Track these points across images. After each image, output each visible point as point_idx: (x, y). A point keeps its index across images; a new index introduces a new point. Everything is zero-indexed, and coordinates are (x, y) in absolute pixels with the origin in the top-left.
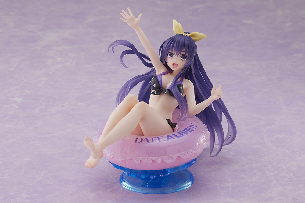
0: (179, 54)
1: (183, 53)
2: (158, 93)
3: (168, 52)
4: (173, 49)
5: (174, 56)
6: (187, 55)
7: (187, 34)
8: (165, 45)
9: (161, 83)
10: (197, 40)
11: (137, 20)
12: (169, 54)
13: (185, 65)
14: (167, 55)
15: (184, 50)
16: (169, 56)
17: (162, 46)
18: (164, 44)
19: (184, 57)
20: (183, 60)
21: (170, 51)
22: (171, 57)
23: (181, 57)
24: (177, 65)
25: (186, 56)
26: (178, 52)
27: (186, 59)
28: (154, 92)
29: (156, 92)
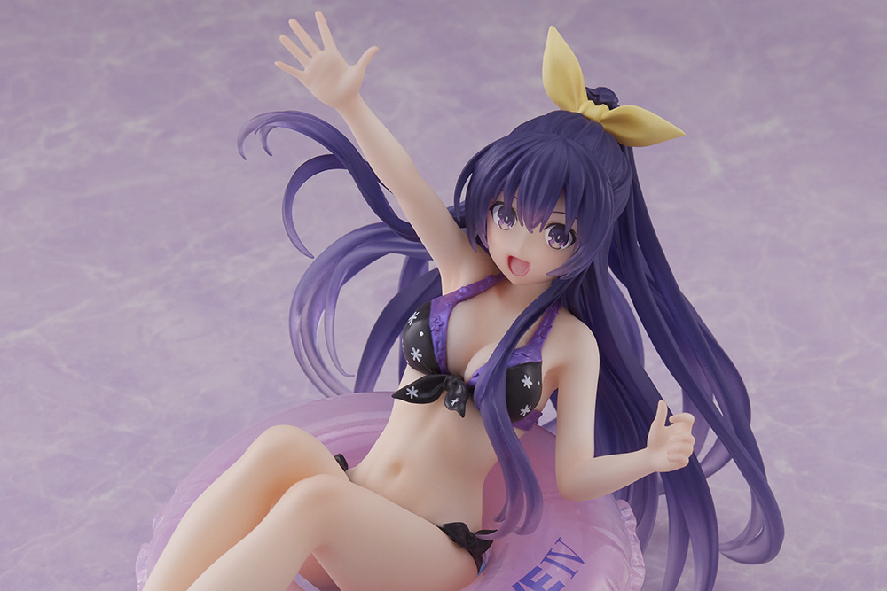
0: (536, 225)
1: (558, 217)
3: (493, 200)
4: (516, 196)
5: (517, 222)
6: (575, 227)
8: (486, 166)
11: (352, 73)
12: (498, 207)
14: (491, 209)
15: (560, 206)
16: (496, 218)
17: (471, 168)
18: (481, 162)
19: (560, 233)
20: (556, 245)
21: (501, 198)
22: (505, 226)
23: (548, 230)
24: (526, 264)
25: (572, 231)
26: (533, 215)
27: (568, 244)
28: (408, 389)
29: (416, 391)
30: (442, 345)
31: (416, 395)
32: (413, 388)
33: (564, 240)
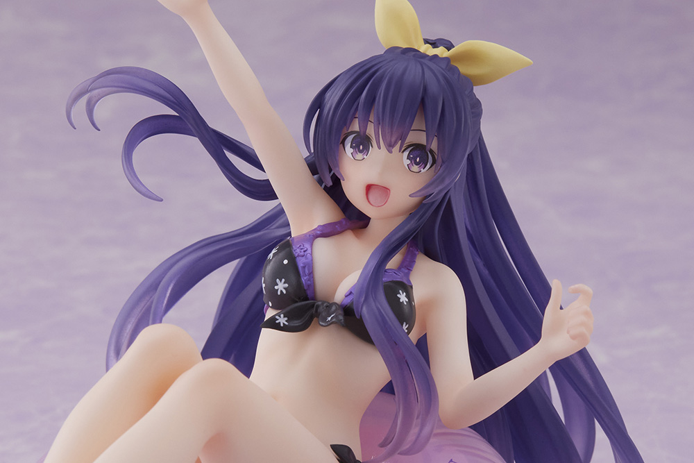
0: (396, 143)
1: (417, 136)
2: (296, 323)
3: (345, 131)
4: (371, 119)
5: (373, 150)
6: (434, 146)
7: (441, 52)
8: (332, 99)
9: (311, 274)
10: (482, 80)
12: (350, 138)
13: (425, 193)
14: (343, 143)
15: (418, 123)
16: (349, 150)
17: (318, 103)
18: (328, 95)
19: (419, 154)
20: (415, 168)
21: (356, 126)
22: (359, 156)
23: (406, 153)
24: (385, 190)
25: (431, 151)
26: (392, 131)
27: (428, 166)
28: (277, 317)
29: (286, 319)
30: (309, 270)
31: (286, 323)
32: (282, 316)
33: (423, 162)
